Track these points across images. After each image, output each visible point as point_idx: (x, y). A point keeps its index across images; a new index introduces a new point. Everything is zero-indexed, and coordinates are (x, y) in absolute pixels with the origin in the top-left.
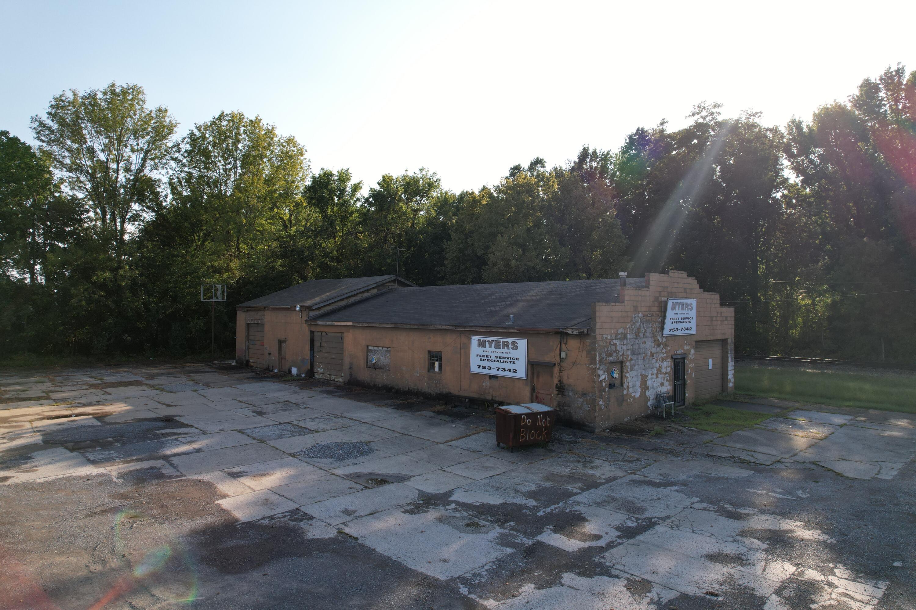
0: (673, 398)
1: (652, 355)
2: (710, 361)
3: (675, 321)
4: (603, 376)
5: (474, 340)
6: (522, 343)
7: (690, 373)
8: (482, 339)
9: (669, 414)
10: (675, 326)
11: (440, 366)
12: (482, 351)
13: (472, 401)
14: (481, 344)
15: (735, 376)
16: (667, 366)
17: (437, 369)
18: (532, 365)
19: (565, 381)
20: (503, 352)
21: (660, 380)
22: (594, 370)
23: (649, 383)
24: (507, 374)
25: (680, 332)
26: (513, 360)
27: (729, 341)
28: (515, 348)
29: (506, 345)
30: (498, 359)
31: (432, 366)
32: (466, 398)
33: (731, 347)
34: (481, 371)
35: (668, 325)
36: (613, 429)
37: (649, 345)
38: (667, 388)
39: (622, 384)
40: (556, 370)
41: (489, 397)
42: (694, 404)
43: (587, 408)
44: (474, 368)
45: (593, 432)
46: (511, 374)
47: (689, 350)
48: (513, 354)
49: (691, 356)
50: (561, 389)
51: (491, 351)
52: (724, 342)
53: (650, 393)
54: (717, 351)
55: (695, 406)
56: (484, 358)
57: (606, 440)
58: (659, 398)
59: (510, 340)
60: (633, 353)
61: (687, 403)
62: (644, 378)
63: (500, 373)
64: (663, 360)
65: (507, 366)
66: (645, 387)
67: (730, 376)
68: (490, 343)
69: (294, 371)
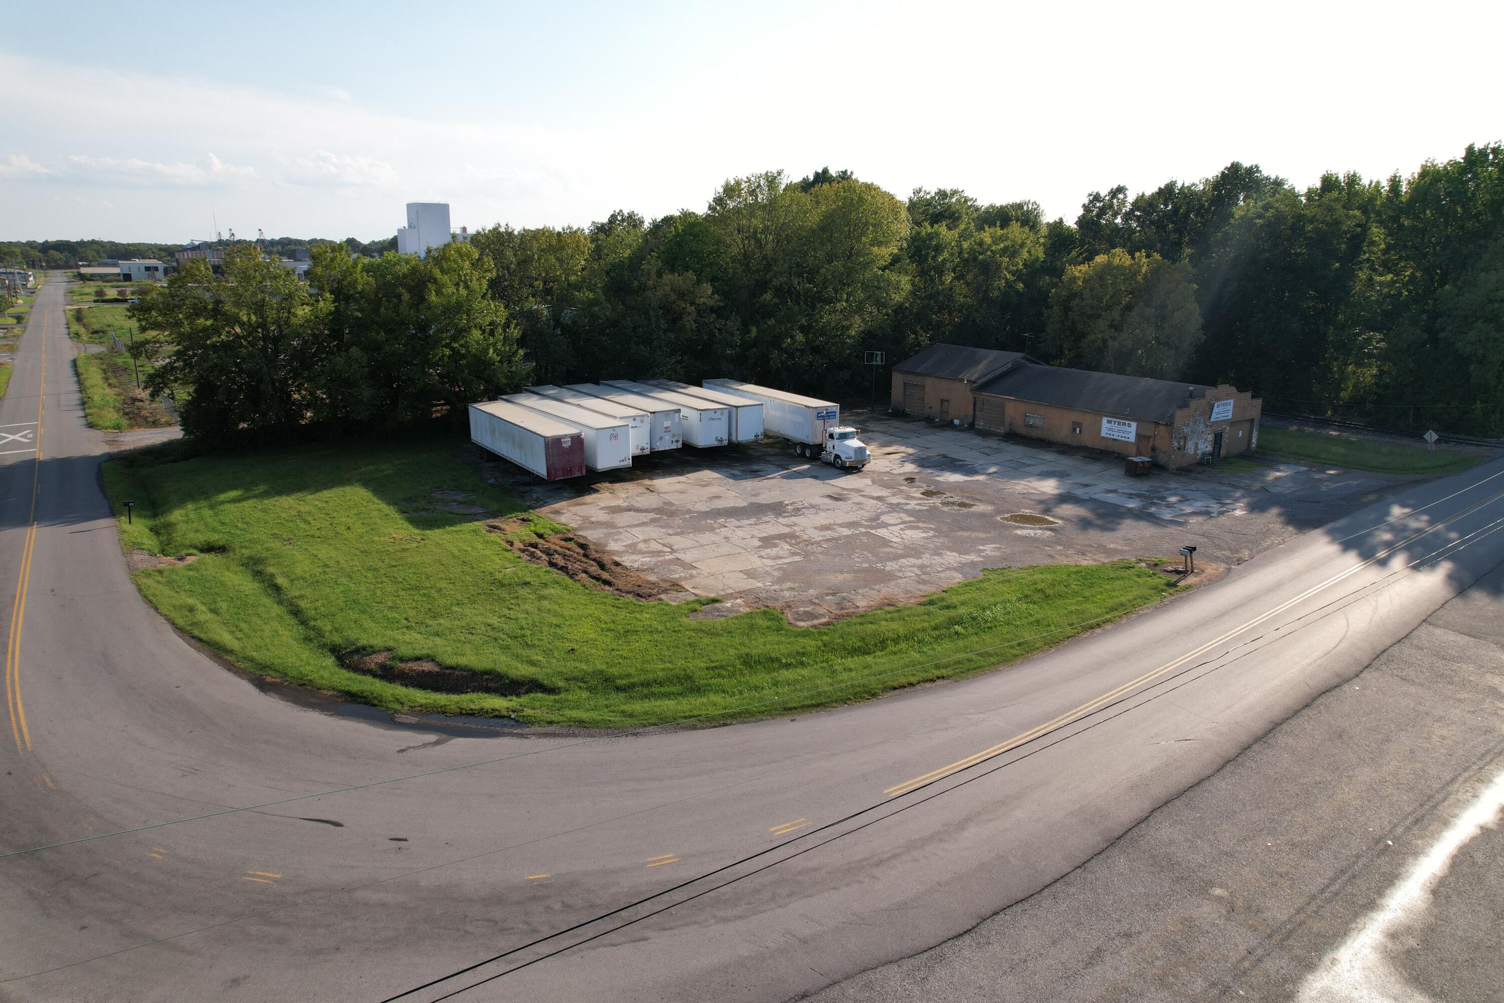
0: (1212, 454)
1: (1202, 432)
2: (1241, 432)
3: (1218, 413)
4: (1176, 444)
5: (1105, 420)
6: (1134, 425)
7: (1225, 440)
8: (1110, 419)
9: (1208, 463)
10: (1218, 416)
11: (1080, 431)
12: (1109, 425)
13: (1101, 451)
14: (1109, 422)
15: (1257, 440)
16: (1211, 437)
17: (1078, 432)
18: (1138, 436)
19: (1156, 446)
20: (1123, 428)
21: (1206, 445)
22: (1171, 442)
23: (1199, 447)
24: (1124, 439)
25: (1220, 419)
26: (1128, 433)
27: (1256, 420)
28: (1129, 426)
29: (1124, 424)
30: (1119, 431)
31: (1075, 430)
32: (1098, 449)
33: (1256, 423)
34: (1107, 436)
35: (1214, 416)
36: (1178, 469)
37: (1201, 427)
38: (1209, 449)
39: (1184, 448)
40: (1152, 439)
41: (1111, 450)
42: (1225, 457)
43: (1166, 459)
44: (1103, 434)
45: (1168, 470)
46: (1126, 440)
47: (1226, 428)
48: (1128, 429)
49: (1227, 431)
50: (1153, 449)
51: (1115, 427)
52: (1252, 420)
53: (1199, 452)
54: (1247, 426)
55: (1226, 458)
56: (1111, 429)
57: (1175, 474)
58: (1204, 454)
59: (1127, 422)
60: (1192, 432)
61: (1221, 456)
62: (1197, 444)
63: (1119, 438)
64: (1209, 434)
65: (1124, 435)
66: (1196, 448)
67: (1254, 440)
68: (1115, 422)
69: (956, 422)
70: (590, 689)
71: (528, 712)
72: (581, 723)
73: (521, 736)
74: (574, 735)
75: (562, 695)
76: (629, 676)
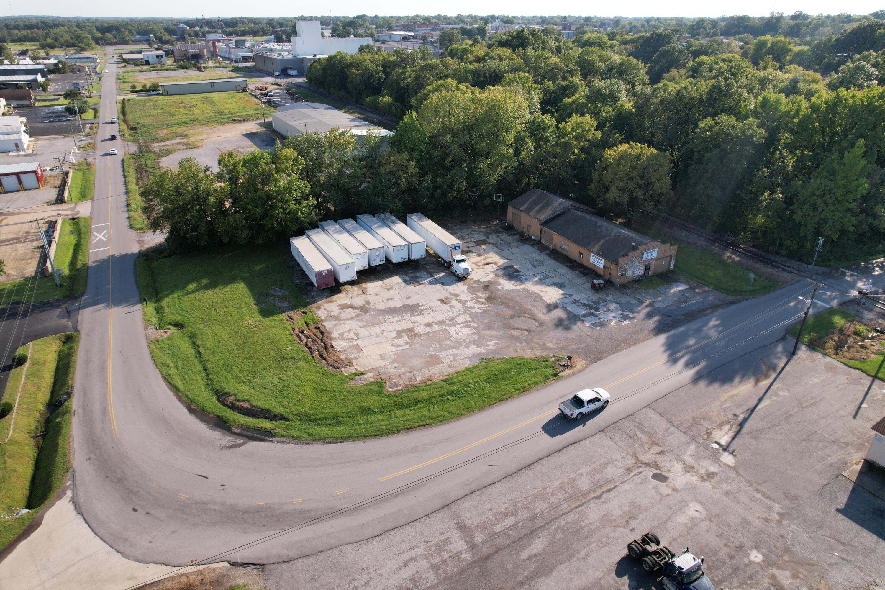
0: (643, 275)
1: (637, 266)
2: (663, 263)
3: (647, 256)
4: (620, 273)
5: (592, 254)
6: (604, 260)
7: (652, 267)
8: (594, 255)
9: (640, 280)
11: (582, 257)
12: (593, 258)
13: (590, 269)
15: (674, 264)
16: (642, 268)
18: (604, 266)
19: (611, 273)
20: (599, 260)
21: (639, 271)
23: (635, 273)
24: (598, 266)
25: (649, 258)
26: (600, 263)
27: (673, 256)
28: (602, 260)
30: (597, 262)
31: (580, 256)
32: (587, 268)
34: (592, 263)
35: (644, 258)
36: (620, 285)
37: (636, 264)
38: (641, 273)
39: (625, 274)
40: (610, 269)
42: (652, 276)
43: (615, 280)
44: (591, 261)
45: (614, 286)
47: (653, 262)
50: (609, 276)
51: (596, 259)
52: (671, 256)
53: (635, 275)
56: (594, 260)
57: (617, 289)
58: (638, 276)
59: (601, 258)
60: (630, 266)
61: (649, 276)
63: (596, 266)
64: (641, 266)
65: (598, 264)
66: (633, 273)
67: (672, 265)
68: (596, 257)
69: (533, 238)
70: (300, 420)
71: (277, 430)
72: (293, 437)
73: (272, 441)
74: (289, 443)
75: (290, 423)
76: (316, 415)
